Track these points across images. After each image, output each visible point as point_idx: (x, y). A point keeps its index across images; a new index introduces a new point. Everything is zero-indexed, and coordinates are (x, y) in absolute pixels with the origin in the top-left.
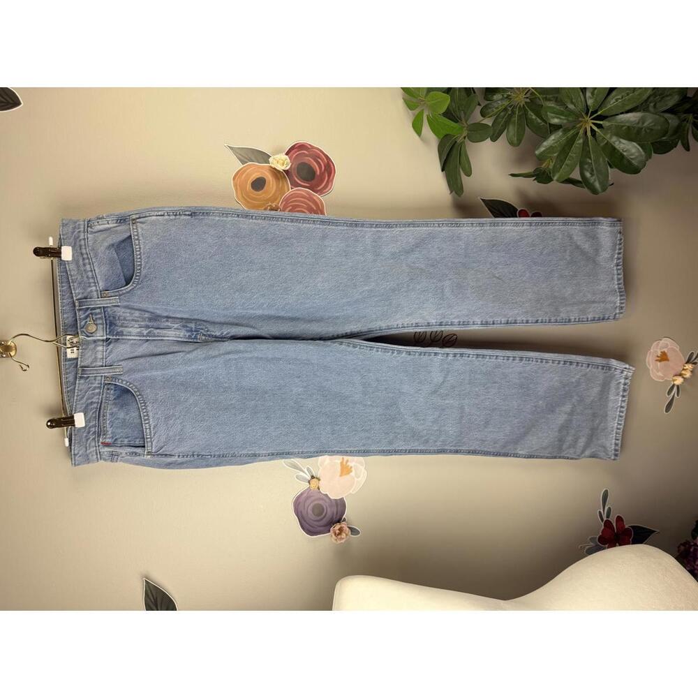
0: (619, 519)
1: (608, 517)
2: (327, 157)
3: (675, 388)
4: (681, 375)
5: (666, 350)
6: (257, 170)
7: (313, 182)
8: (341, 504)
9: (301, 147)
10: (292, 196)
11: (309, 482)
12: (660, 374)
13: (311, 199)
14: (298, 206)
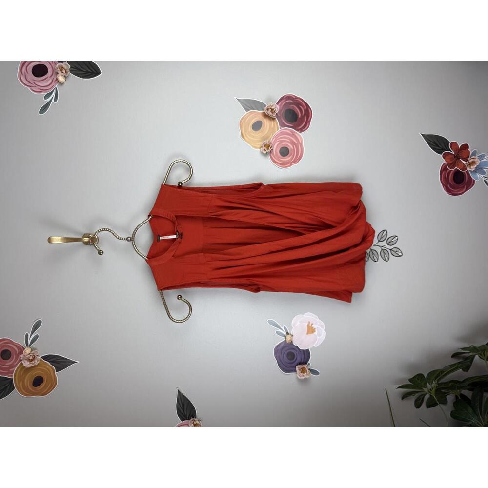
2: (307, 104)
6: (256, 115)
7: (296, 123)
9: (289, 97)
11: (285, 337)
13: (293, 135)
14: (285, 141)
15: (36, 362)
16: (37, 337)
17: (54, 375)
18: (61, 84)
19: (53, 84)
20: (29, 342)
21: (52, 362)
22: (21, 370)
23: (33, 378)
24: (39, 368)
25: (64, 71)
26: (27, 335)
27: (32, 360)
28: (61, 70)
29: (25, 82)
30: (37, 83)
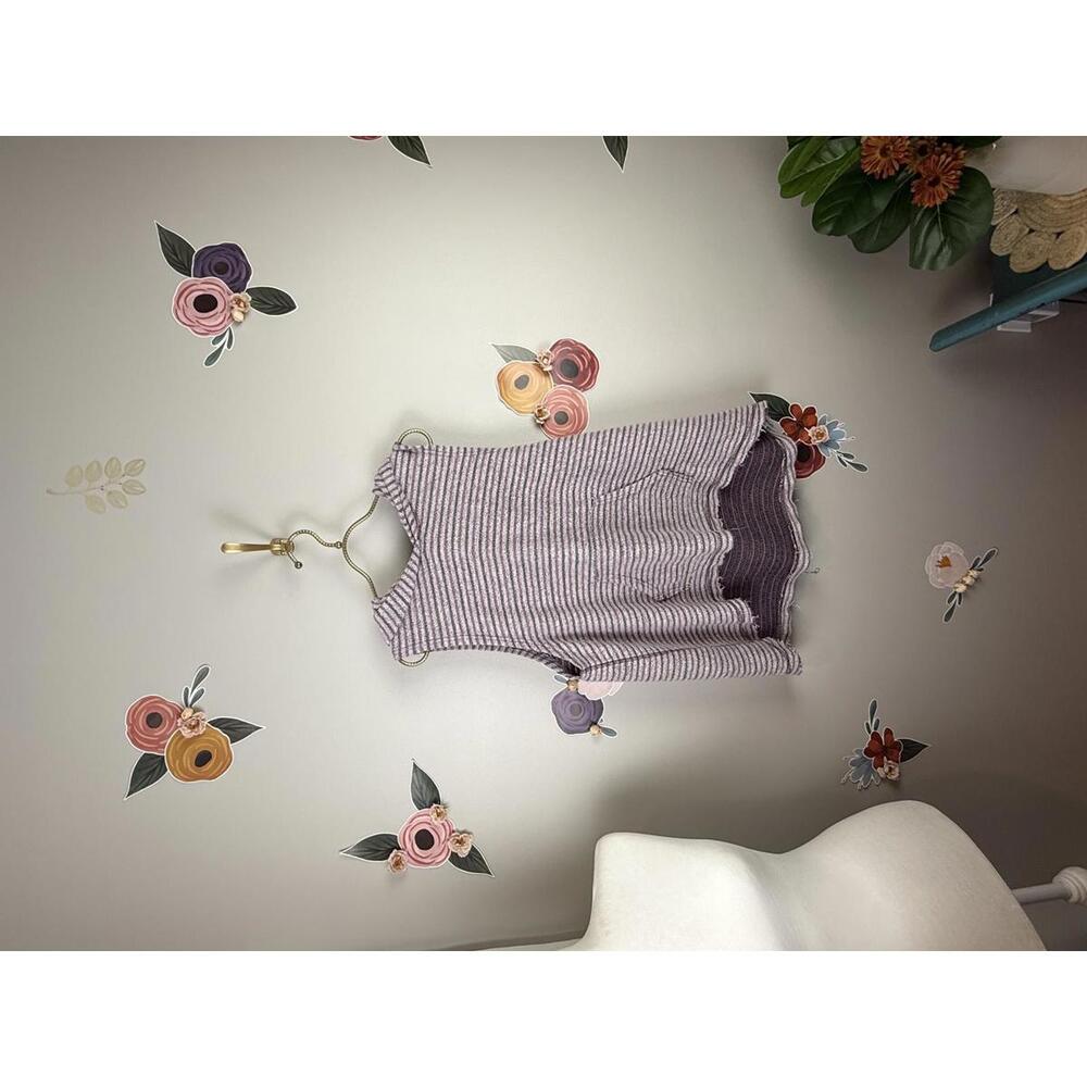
0: (888, 732)
1: (876, 729)
2: (590, 351)
3: (957, 597)
4: (963, 582)
5: (948, 555)
6: (523, 368)
7: (577, 379)
8: (598, 707)
9: (566, 343)
10: (556, 393)
11: (567, 682)
12: (940, 580)
13: (573, 395)
14: (561, 403)
15: (201, 730)
16: (202, 691)
17: (228, 746)
18: (238, 323)
19: (226, 322)
20: (190, 700)
21: (225, 730)
22: (177, 743)
23: (196, 755)
24: (204, 738)
25: (242, 305)
26: (187, 690)
27: (194, 727)
28: (238, 303)
29: (184, 320)
30: (203, 322)
